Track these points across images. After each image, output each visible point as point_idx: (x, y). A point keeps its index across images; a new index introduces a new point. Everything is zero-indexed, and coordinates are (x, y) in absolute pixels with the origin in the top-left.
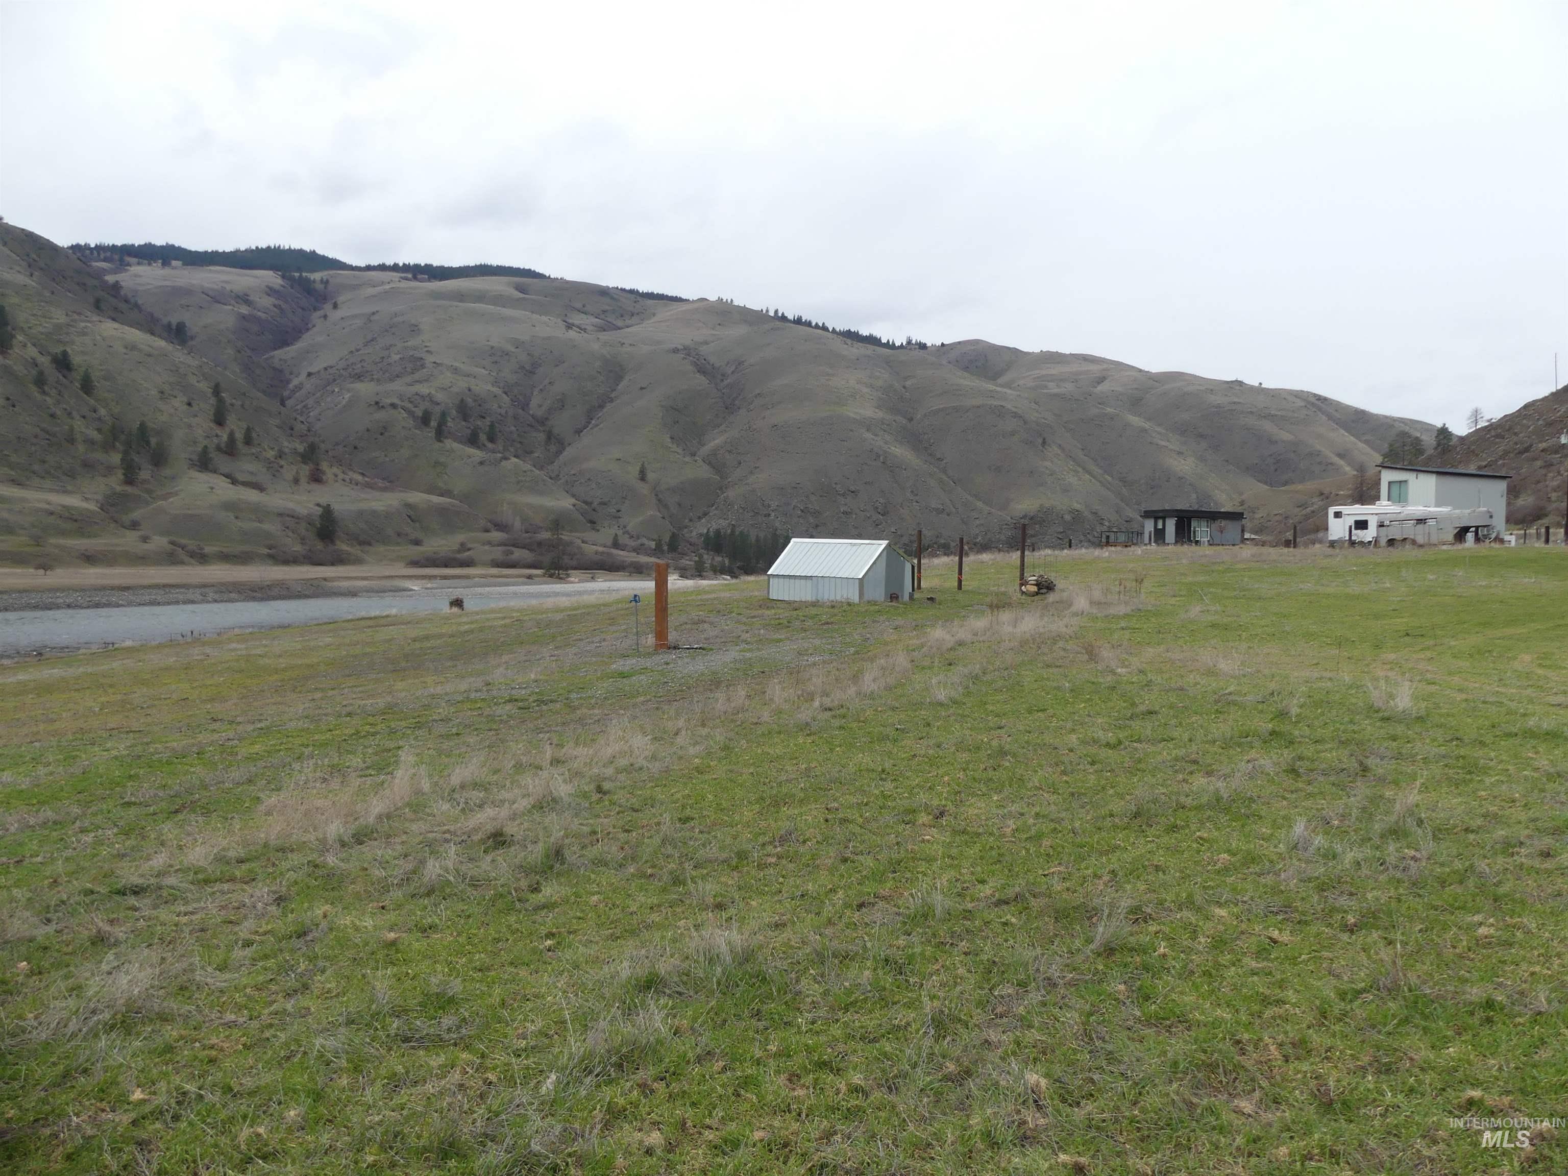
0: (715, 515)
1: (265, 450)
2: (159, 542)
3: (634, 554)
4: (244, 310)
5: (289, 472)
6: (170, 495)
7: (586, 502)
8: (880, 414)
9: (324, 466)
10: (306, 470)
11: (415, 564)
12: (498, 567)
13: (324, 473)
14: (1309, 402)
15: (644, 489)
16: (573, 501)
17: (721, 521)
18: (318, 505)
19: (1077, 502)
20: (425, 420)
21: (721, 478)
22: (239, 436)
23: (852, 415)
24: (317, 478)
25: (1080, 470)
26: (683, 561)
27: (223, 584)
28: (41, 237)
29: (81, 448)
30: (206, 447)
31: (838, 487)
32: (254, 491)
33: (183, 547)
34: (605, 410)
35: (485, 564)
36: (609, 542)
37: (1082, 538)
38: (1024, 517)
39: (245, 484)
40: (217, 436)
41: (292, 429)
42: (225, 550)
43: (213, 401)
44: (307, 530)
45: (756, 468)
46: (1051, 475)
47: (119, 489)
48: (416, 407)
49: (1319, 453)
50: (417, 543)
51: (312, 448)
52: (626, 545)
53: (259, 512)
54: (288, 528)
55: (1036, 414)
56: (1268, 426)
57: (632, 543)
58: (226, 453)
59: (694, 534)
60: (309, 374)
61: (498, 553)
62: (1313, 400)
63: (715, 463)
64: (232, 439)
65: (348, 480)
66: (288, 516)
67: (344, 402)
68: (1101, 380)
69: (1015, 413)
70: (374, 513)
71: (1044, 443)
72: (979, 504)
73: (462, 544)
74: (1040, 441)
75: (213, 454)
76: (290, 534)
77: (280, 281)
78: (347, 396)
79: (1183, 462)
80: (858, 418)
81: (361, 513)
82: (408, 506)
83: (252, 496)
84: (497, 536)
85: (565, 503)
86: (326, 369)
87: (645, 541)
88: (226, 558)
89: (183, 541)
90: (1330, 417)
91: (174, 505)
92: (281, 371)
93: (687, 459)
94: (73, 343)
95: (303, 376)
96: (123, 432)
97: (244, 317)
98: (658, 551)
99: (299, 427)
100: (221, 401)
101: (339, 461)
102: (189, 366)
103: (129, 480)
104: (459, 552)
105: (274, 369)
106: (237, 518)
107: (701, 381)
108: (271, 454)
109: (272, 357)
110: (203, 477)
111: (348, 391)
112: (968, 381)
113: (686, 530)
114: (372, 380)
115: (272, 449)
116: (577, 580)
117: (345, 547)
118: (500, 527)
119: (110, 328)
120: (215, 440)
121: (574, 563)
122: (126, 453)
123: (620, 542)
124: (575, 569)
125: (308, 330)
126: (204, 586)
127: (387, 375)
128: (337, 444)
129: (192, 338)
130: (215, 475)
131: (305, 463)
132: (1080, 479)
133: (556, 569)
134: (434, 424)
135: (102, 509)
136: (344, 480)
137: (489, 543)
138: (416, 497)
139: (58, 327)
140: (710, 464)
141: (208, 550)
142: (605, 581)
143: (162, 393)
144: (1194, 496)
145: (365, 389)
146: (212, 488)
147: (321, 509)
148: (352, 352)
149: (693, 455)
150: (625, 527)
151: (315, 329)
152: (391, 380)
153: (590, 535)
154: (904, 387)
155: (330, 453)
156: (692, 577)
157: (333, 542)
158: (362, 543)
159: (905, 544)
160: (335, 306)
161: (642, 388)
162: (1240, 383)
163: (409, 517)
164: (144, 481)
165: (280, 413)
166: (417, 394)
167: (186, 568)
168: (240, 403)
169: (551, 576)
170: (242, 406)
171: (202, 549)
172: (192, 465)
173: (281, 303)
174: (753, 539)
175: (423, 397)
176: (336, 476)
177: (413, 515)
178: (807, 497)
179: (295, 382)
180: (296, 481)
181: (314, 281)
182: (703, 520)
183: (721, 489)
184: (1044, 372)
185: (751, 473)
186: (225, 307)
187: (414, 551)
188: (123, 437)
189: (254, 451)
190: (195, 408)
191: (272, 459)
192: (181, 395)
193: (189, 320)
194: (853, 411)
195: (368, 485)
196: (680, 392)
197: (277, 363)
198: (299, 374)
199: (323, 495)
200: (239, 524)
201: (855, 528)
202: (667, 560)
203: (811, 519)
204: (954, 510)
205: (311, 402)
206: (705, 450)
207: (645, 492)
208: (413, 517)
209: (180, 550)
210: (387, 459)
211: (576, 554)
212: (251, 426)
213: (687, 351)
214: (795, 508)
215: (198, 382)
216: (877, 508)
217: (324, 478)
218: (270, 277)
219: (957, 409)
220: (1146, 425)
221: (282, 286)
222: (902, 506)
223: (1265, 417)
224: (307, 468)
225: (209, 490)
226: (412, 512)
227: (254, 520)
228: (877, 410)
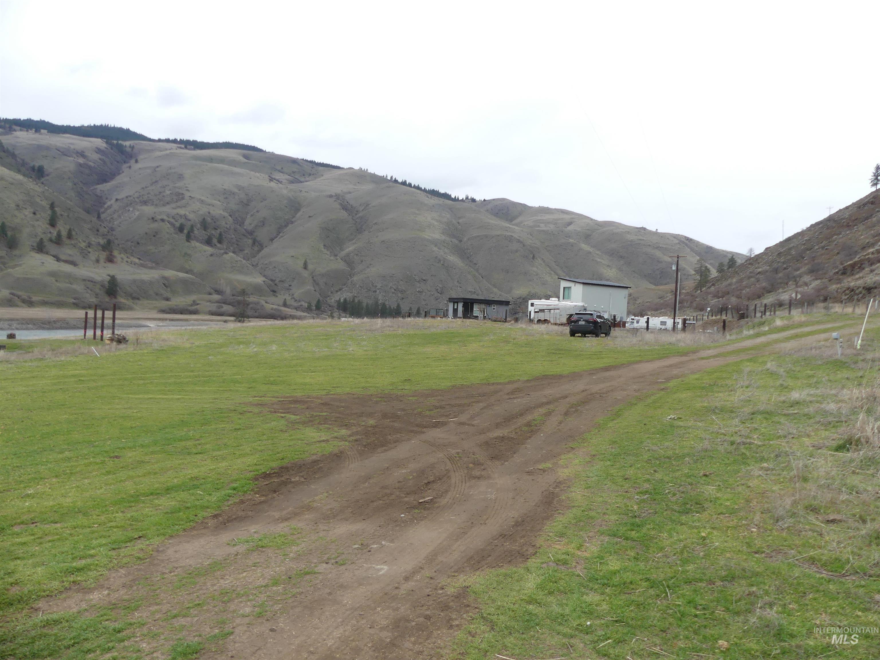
0: (345, 290)
1: (80, 242)
2: (4, 293)
3: (295, 311)
4: (81, 161)
5: (93, 256)
6: (16, 266)
7: (272, 280)
8: (443, 237)
9: (116, 253)
10: (103, 255)
11: (163, 311)
12: (212, 315)
13: (114, 257)
14: (681, 241)
15: (306, 274)
16: (264, 279)
17: (349, 294)
18: (109, 275)
19: (550, 291)
20: (181, 229)
21: (351, 269)
22: (64, 233)
23: (426, 237)
24: (110, 260)
25: (553, 273)
26: (323, 315)
30: (42, 239)
31: (416, 278)
32: (70, 265)
33: (19, 296)
34: (288, 228)
35: (205, 313)
36: (281, 303)
38: (520, 298)
39: (66, 261)
40: (50, 232)
41: (98, 231)
42: (46, 299)
43: (49, 212)
44: (100, 289)
45: (370, 264)
46: (537, 275)
48: (176, 221)
50: (167, 299)
51: (109, 242)
52: (291, 305)
53: (70, 278)
54: (88, 288)
55: (530, 241)
56: (658, 254)
57: (296, 304)
58: (56, 243)
59: (333, 300)
60: (117, 200)
61: (213, 307)
62: (683, 240)
63: (348, 261)
64: (59, 235)
65: (129, 262)
66: (89, 281)
67: (135, 217)
68: (570, 224)
69: (519, 240)
70: (143, 282)
71: (534, 257)
72: (495, 290)
73: (194, 301)
74: (532, 256)
75: (46, 243)
76: (90, 291)
77: (105, 145)
78: (137, 213)
79: (609, 271)
80: (430, 238)
81: (135, 281)
82: (164, 278)
83: (68, 268)
84: (216, 297)
85: (259, 280)
86: (127, 197)
87: (303, 303)
88: (46, 304)
89: (19, 293)
90: (692, 250)
91: (18, 272)
92: (101, 197)
93: (332, 258)
95: (113, 201)
97: (80, 165)
98: (309, 309)
99: (102, 230)
100: (54, 212)
101: (126, 251)
102: (36, 191)
104: (192, 305)
105: (97, 196)
106: (57, 281)
107: (344, 214)
108: (83, 245)
109: (96, 189)
110: (39, 257)
111: (138, 210)
112: (494, 221)
113: (328, 298)
114: (153, 205)
115: (84, 242)
117: (123, 300)
118: (218, 292)
120: (49, 235)
121: (257, 314)
123: (288, 303)
124: (257, 318)
125: (119, 174)
127: (162, 202)
128: (128, 241)
129: (48, 175)
130: (47, 255)
131: (104, 251)
132: (553, 278)
133: (242, 317)
134: (185, 231)
136: (127, 262)
137: (210, 301)
138: (170, 273)
140: (345, 261)
141: (34, 299)
143: (18, 206)
145: (148, 210)
146: (43, 263)
147: (109, 278)
148: (143, 188)
149: (336, 256)
150: (293, 295)
151: (123, 174)
152: (164, 205)
153: (272, 299)
154: (458, 223)
155: (120, 246)
157: (115, 297)
158: (134, 298)
160: (137, 161)
161: (310, 217)
162: (644, 229)
163: (164, 284)
165: (91, 221)
166: (178, 214)
167: (18, 309)
168: (66, 214)
169: (239, 321)
170: (68, 216)
171: (30, 298)
172: (33, 249)
173: (104, 157)
174: (364, 305)
175: (181, 216)
176: (122, 259)
177: (167, 283)
178: (398, 282)
179: (109, 203)
180: (98, 261)
181: (126, 146)
182: (339, 293)
183: (350, 275)
184: (539, 218)
185: (368, 267)
186: (70, 158)
187: (164, 304)
189: (73, 242)
190: (38, 216)
191: (84, 248)
192: (30, 208)
193: (46, 164)
194: (428, 235)
195: (142, 265)
196: (331, 220)
197: (98, 192)
198: (111, 199)
199: (112, 270)
200: (58, 284)
201: (424, 300)
202: (313, 315)
203: (400, 295)
204: (481, 293)
205: (115, 216)
206: (343, 253)
207: (306, 275)
208: (167, 285)
209: (17, 298)
210: (156, 251)
211: (258, 309)
212: (72, 228)
213: (337, 197)
214: (391, 288)
215: (41, 201)
216: (437, 290)
217: (115, 260)
218: (99, 142)
219: (486, 236)
220: (591, 250)
221: (106, 148)
222: (451, 289)
223: (656, 248)
224: (105, 253)
225: (41, 264)
226: (166, 282)
227: (68, 283)
228: (441, 235)
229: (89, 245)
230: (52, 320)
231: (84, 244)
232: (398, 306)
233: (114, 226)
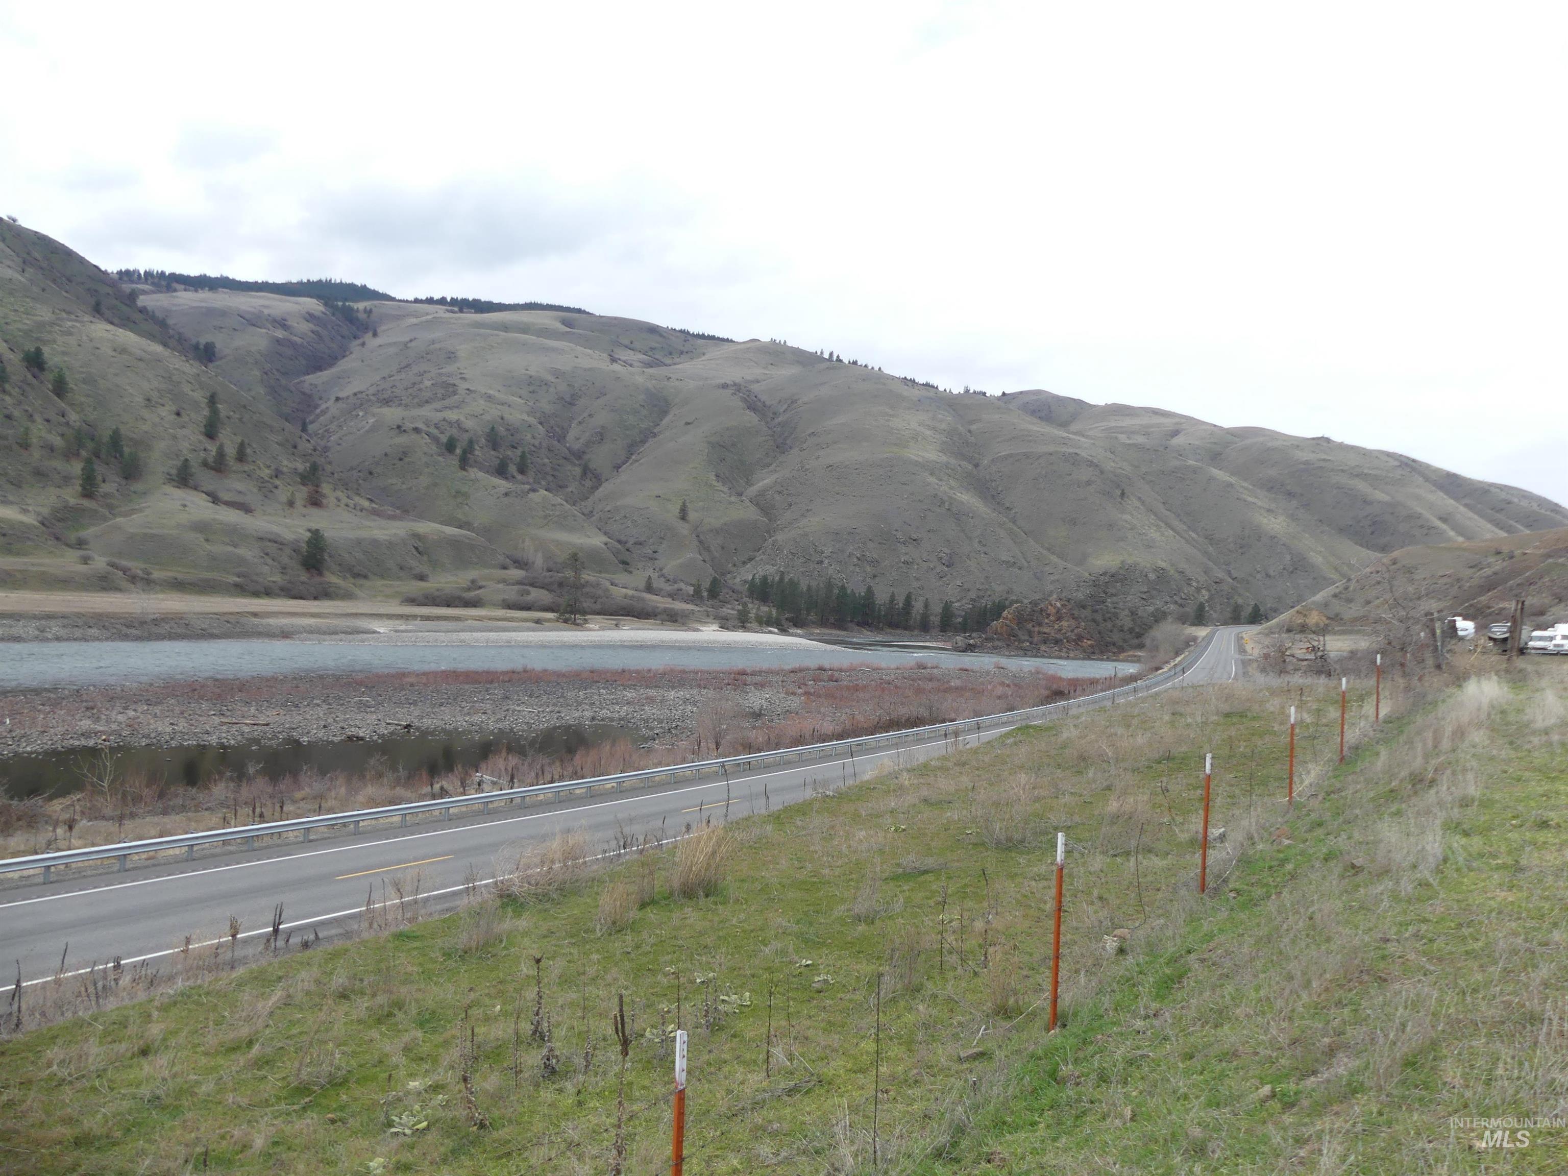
0: (762, 559)
1: (259, 468)
2: (100, 563)
3: (670, 600)
4: (280, 334)
5: (283, 494)
6: (133, 511)
7: (619, 541)
8: (944, 459)
9: (326, 488)
10: (302, 493)
11: (412, 601)
12: (510, 609)
13: (324, 496)
14: (1401, 462)
15: (684, 529)
16: (606, 539)
17: (768, 567)
18: (309, 530)
19: (1162, 560)
20: (450, 447)
21: (770, 520)
22: (231, 451)
23: (913, 457)
24: (315, 501)
25: (1162, 525)
26: (724, 609)
27: (79, 615)
28: (54, 241)
29: (36, 454)
30: (188, 461)
31: (899, 535)
32: (237, 511)
33: (125, 570)
34: (647, 445)
35: (495, 605)
36: (642, 585)
37: (1168, 599)
38: (1104, 574)
39: (230, 504)
40: (205, 450)
41: (295, 447)
43: (206, 412)
44: (291, 558)
45: (808, 510)
46: (1132, 529)
47: (72, 501)
48: (442, 433)
49: (1419, 516)
50: (422, 578)
51: (314, 468)
52: (661, 590)
53: (234, 534)
54: (267, 554)
55: (1112, 464)
56: (1362, 486)
57: (668, 588)
58: (212, 468)
59: (738, 580)
60: (338, 399)
61: (511, 594)
62: (1406, 461)
63: (764, 505)
64: (221, 455)
65: (352, 506)
66: (270, 541)
67: (367, 428)
68: (1176, 433)
69: (1091, 462)
70: (375, 542)
71: (1123, 494)
72: (1054, 559)
73: (473, 582)
74: (1119, 492)
75: (196, 469)
76: (270, 561)
77: (322, 308)
78: (371, 421)
79: (1273, 520)
80: (920, 460)
81: (359, 542)
82: (416, 536)
83: (232, 516)
84: (516, 573)
85: (597, 541)
86: (355, 394)
87: (682, 585)
88: (179, 586)
89: (124, 563)
90: (1427, 479)
91: (134, 523)
92: (310, 396)
93: (733, 499)
94: (55, 341)
95: (331, 403)
96: (93, 440)
97: (278, 341)
98: (696, 597)
99: (304, 446)
100: (215, 412)
101: (345, 485)
102: (184, 373)
103: (88, 494)
104: (469, 589)
105: (304, 394)
106: (207, 540)
107: (751, 418)
108: (266, 473)
109: (302, 382)
111: (374, 415)
112: (1039, 427)
113: (729, 576)
114: (400, 405)
115: (269, 467)
116: (597, 627)
117: (334, 579)
118: (519, 563)
119: (101, 330)
120: (202, 454)
121: (598, 607)
122: (88, 461)
123: (655, 585)
124: (599, 614)
125: (344, 357)
126: (49, 617)
127: (416, 400)
128: (352, 469)
129: (221, 358)
130: (195, 493)
131: (304, 485)
132: (1163, 535)
133: (571, 612)
134: (458, 451)
135: (43, 524)
136: (347, 505)
137: (504, 581)
138: (426, 527)
139: (41, 326)
140: (757, 505)
142: (632, 629)
143: (148, 400)
144: (1288, 557)
145: (392, 414)
146: (185, 506)
147: (309, 534)
148: (384, 378)
149: (740, 494)
150: (661, 570)
151: (353, 356)
152: (420, 405)
153: (621, 578)
154: (970, 431)
155: (336, 475)
156: (734, 628)
157: (320, 574)
158: (357, 576)
159: (972, 600)
160: (375, 335)
161: (687, 424)
162: (1328, 440)
163: (416, 548)
164: (106, 495)
165: (283, 430)
166: (444, 420)
168: (237, 416)
169: (566, 621)
170: (240, 420)
172: (170, 480)
173: (320, 330)
174: (803, 586)
175: (450, 423)
176: (338, 499)
177: (421, 547)
178: (865, 543)
179: (324, 406)
180: (291, 504)
181: (357, 311)
182: (749, 565)
183: (768, 532)
184: (1113, 424)
185: (803, 515)
186: (259, 330)
187: (414, 587)
188: (90, 445)
189: (246, 469)
190: (185, 418)
191: (267, 478)
192: (170, 403)
193: (220, 341)
194: (915, 453)
195: (375, 513)
196: (728, 429)
197: (306, 388)
198: (329, 399)
199: (319, 520)
200: (208, 547)
201: (917, 579)
202: (705, 608)
203: (868, 569)
204: (1026, 564)
205: (333, 427)
206: (753, 490)
207: (685, 532)
208: (421, 549)
209: (121, 573)
210: (404, 486)
211: (600, 597)
212: (246, 441)
213: (737, 388)
214: (850, 555)
215: (192, 391)
216: (941, 558)
217: (325, 501)
218: (312, 304)
219: (1027, 456)
220: (1232, 480)
221: (323, 313)
222: (968, 557)
223: (1357, 476)
224: (304, 489)
225: (182, 508)
226: (420, 544)
227: (228, 544)
228: (940, 454)
229: (278, 474)
230: (152, 617)
231: (267, 471)
232: (869, 590)
233: (329, 444)
